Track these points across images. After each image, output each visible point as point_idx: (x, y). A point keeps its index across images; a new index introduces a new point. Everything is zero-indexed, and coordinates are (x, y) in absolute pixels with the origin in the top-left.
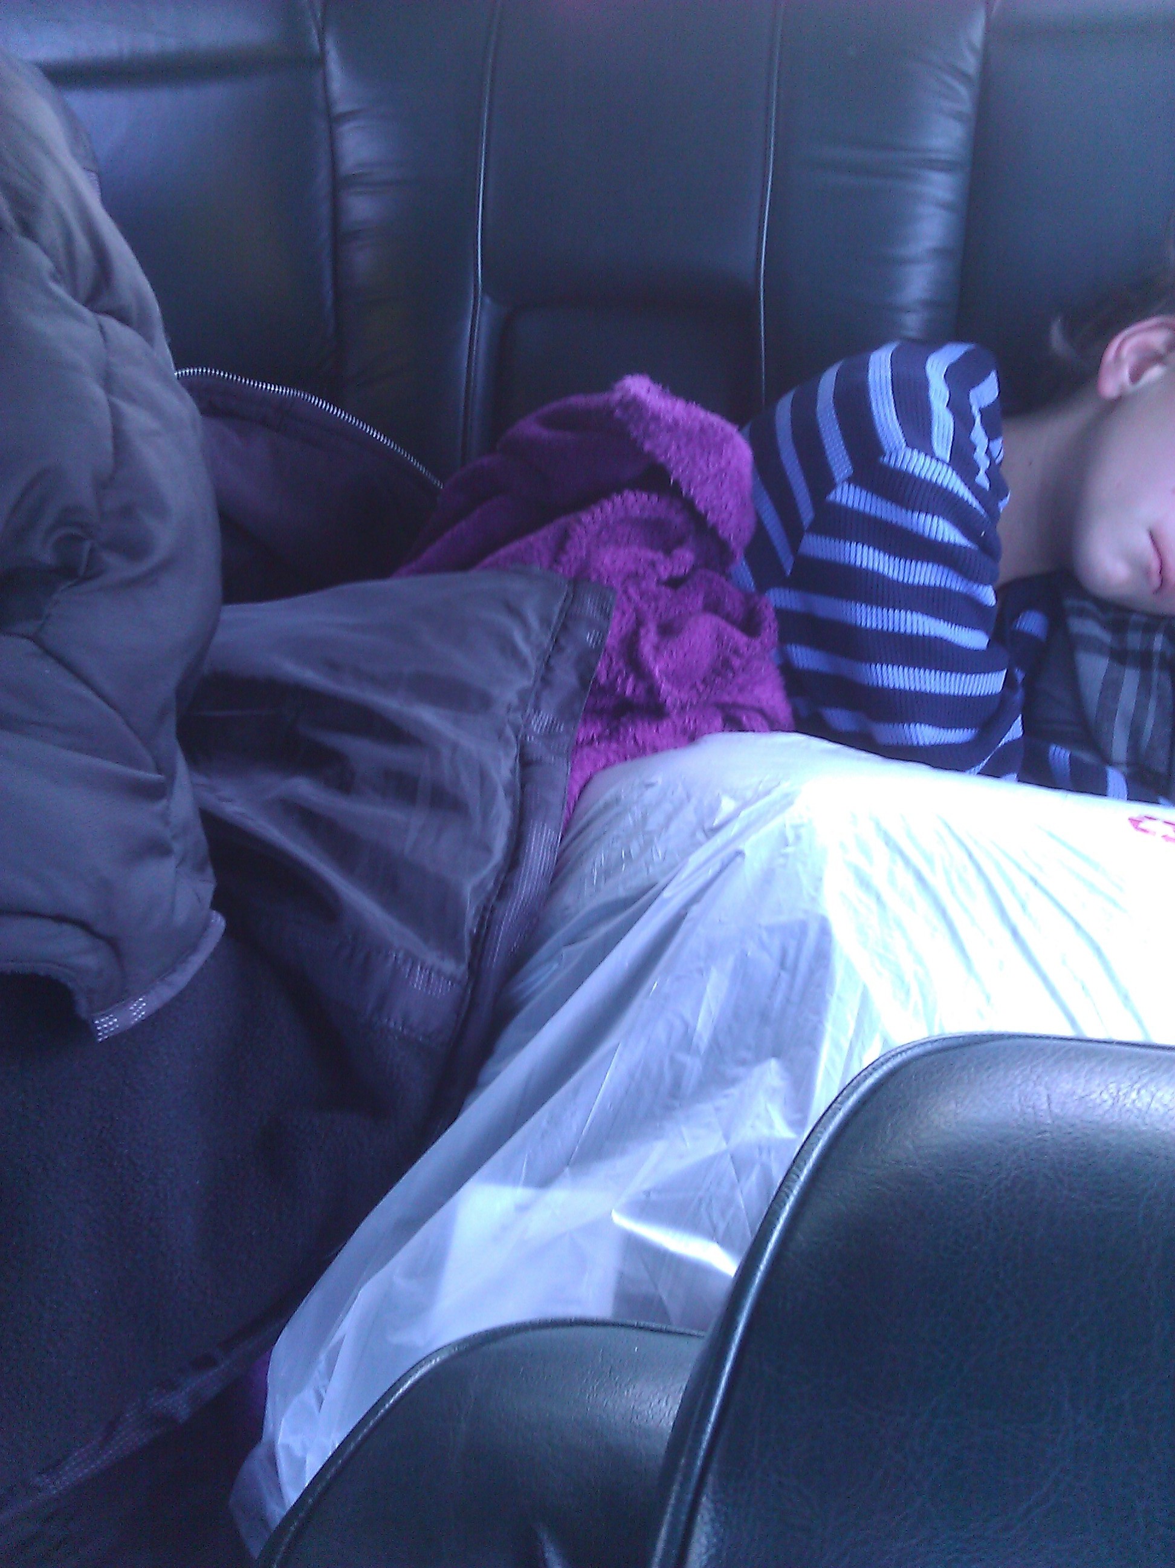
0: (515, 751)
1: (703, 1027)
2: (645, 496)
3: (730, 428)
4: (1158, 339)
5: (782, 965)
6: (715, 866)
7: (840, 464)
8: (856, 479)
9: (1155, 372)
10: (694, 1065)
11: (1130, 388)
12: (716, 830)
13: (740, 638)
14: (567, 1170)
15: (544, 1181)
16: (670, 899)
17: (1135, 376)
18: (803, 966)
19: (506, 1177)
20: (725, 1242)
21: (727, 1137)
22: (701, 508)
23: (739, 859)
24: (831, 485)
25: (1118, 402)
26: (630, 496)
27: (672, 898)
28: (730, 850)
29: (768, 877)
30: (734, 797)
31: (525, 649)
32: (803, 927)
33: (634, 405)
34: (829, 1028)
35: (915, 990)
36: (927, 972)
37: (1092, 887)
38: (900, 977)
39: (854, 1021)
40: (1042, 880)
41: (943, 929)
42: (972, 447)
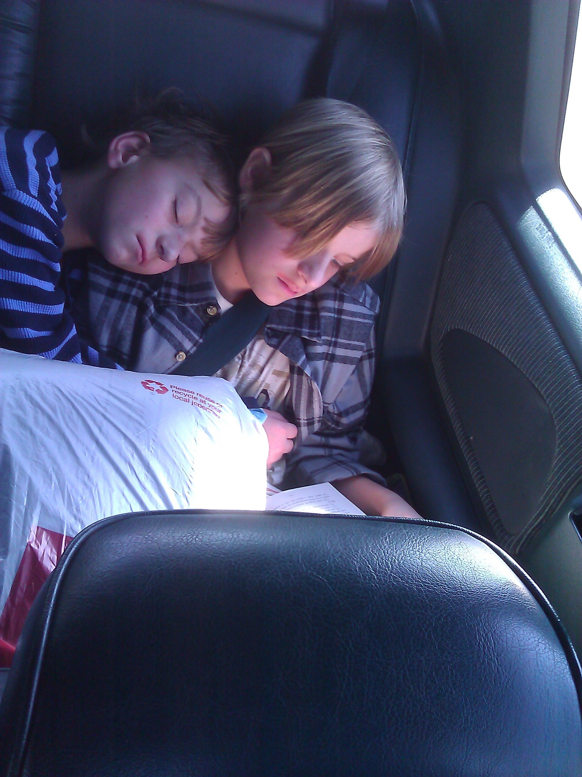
4: (134, 142)
9: (134, 158)
17: (125, 159)
25: (117, 172)
34: (14, 502)
35: (54, 477)
36: (59, 467)
37: (130, 417)
38: (47, 472)
39: (26, 497)
40: (108, 415)
41: (64, 444)
42: (49, 190)
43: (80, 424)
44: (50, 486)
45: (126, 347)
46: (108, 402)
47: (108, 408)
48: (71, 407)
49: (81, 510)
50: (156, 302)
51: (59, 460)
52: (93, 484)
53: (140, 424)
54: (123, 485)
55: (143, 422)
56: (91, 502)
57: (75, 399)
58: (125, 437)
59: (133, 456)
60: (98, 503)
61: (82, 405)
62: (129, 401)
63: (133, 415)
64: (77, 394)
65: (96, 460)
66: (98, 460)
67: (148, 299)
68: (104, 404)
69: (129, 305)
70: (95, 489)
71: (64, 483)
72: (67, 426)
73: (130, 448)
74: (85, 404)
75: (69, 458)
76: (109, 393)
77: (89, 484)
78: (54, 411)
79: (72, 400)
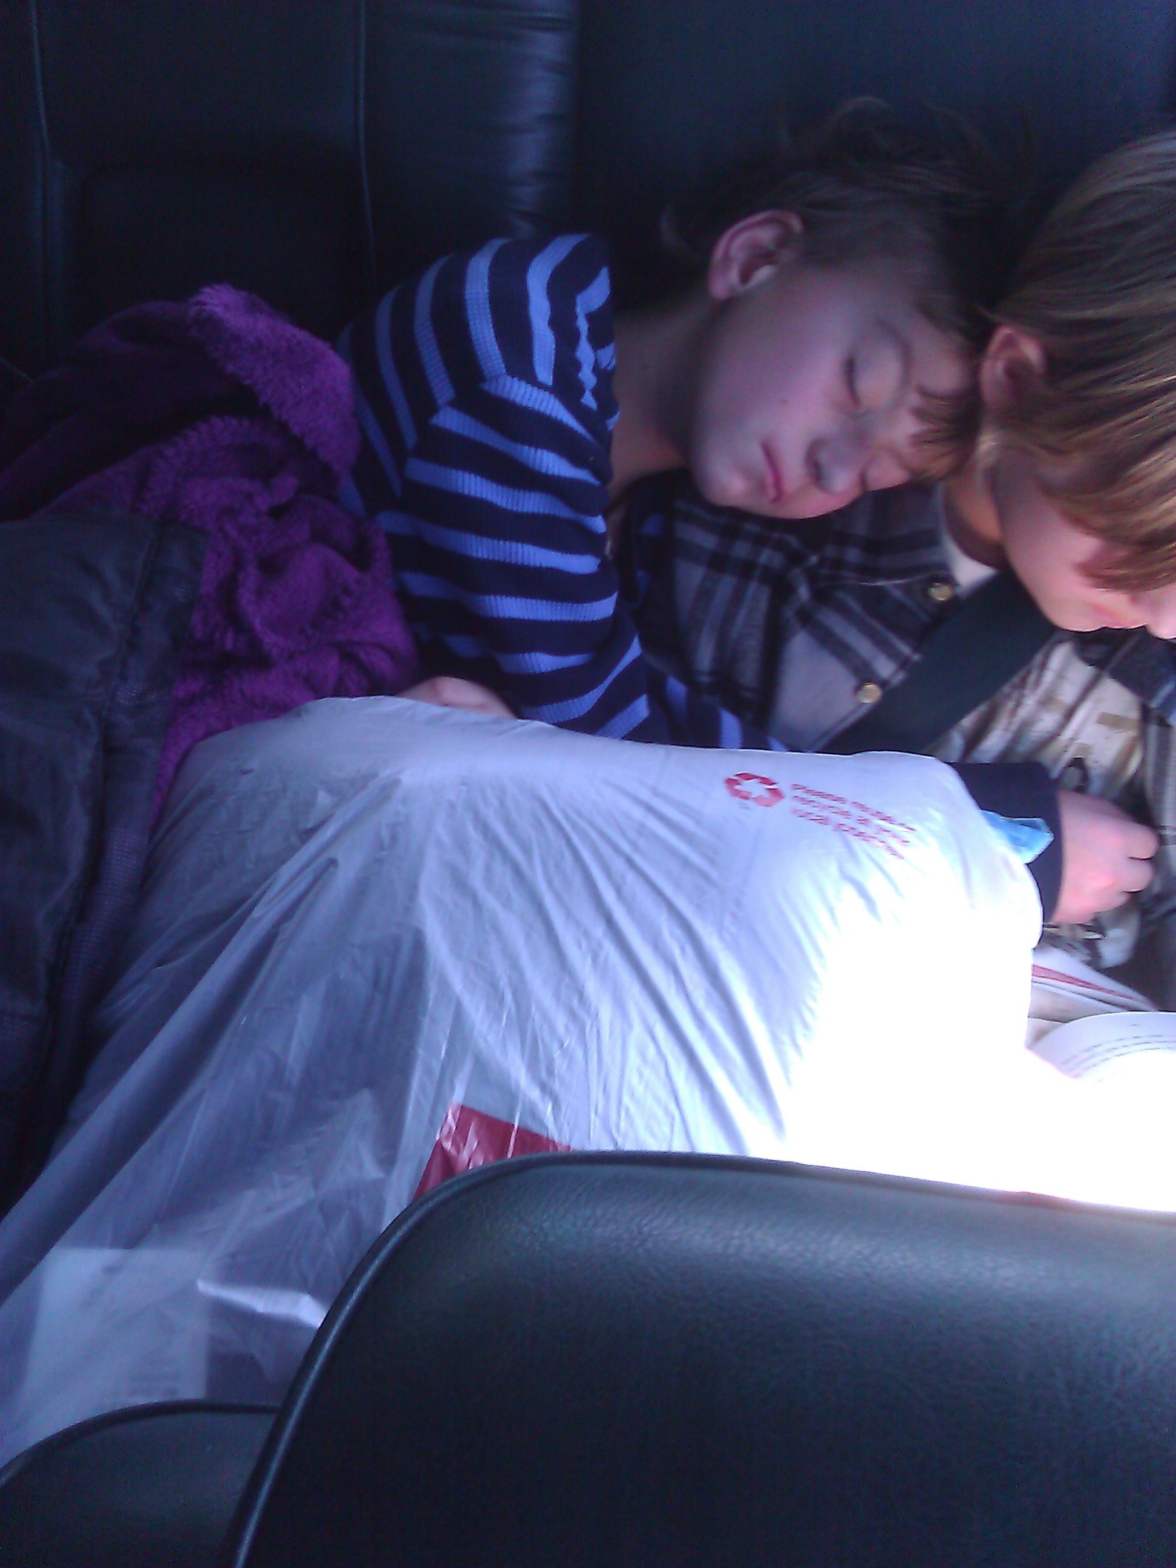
0: (95, 739)
1: (295, 1059)
2: (234, 422)
3: (321, 346)
4: (766, 235)
5: (376, 984)
6: (308, 877)
7: (442, 388)
8: (457, 404)
9: (764, 273)
10: (285, 1101)
11: (741, 289)
12: (311, 832)
13: (349, 574)
14: (156, 1226)
15: (132, 1241)
16: (260, 919)
17: (746, 275)
18: (396, 987)
19: (92, 1240)
20: (316, 1292)
21: (316, 1184)
22: (296, 430)
23: (331, 869)
24: (434, 409)
25: (728, 306)
26: (216, 421)
27: (264, 915)
28: (322, 859)
29: (361, 888)
30: (330, 791)
31: (104, 612)
32: (397, 941)
33: (210, 322)
34: (421, 1052)
35: (509, 997)
36: (521, 975)
37: (685, 862)
38: (494, 985)
39: (446, 1042)
40: (638, 859)
41: (539, 926)
42: (577, 366)
43: (577, 881)
44: (497, 1018)
45: (749, 673)
46: (642, 829)
47: (642, 843)
48: (563, 843)
49: (556, 1071)
50: (813, 577)
51: (525, 959)
52: (588, 1012)
53: (707, 878)
54: (654, 1017)
55: (714, 874)
56: (579, 1054)
57: (574, 825)
58: (671, 908)
59: (683, 949)
60: (596, 1057)
61: (585, 837)
62: (689, 824)
63: (695, 858)
64: (579, 814)
65: (601, 959)
66: (606, 959)
67: (797, 571)
68: (632, 835)
69: (753, 586)
70: (592, 1024)
71: (529, 1009)
72: (550, 883)
73: (678, 932)
74: (594, 835)
75: (546, 954)
76: (649, 809)
77: (582, 1013)
78: (527, 851)
79: (568, 828)
